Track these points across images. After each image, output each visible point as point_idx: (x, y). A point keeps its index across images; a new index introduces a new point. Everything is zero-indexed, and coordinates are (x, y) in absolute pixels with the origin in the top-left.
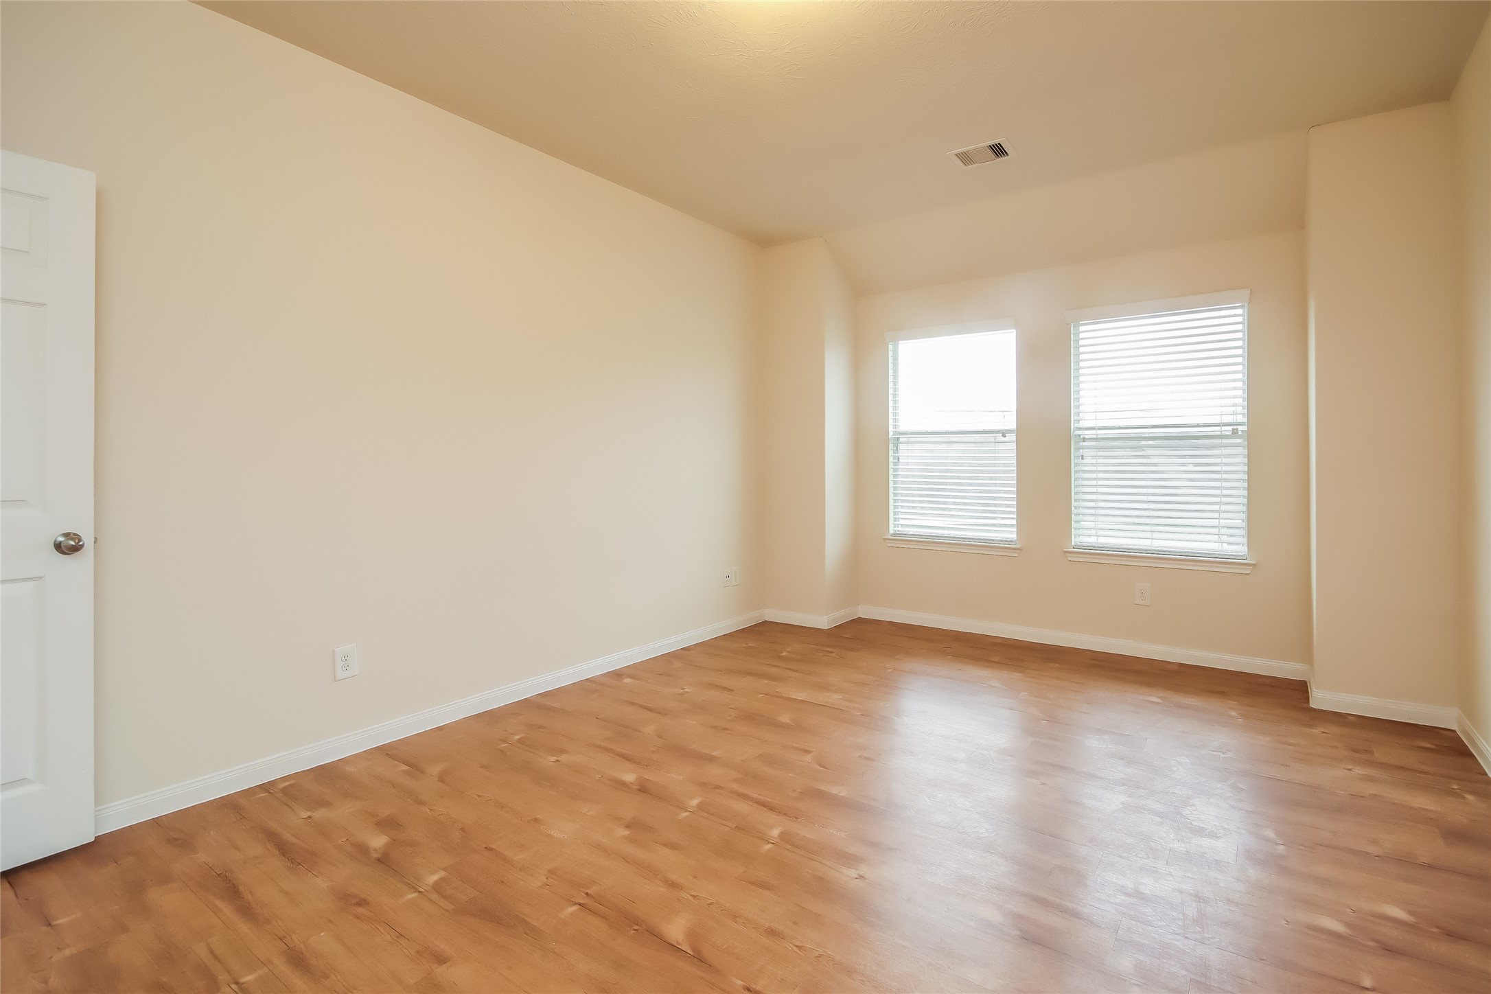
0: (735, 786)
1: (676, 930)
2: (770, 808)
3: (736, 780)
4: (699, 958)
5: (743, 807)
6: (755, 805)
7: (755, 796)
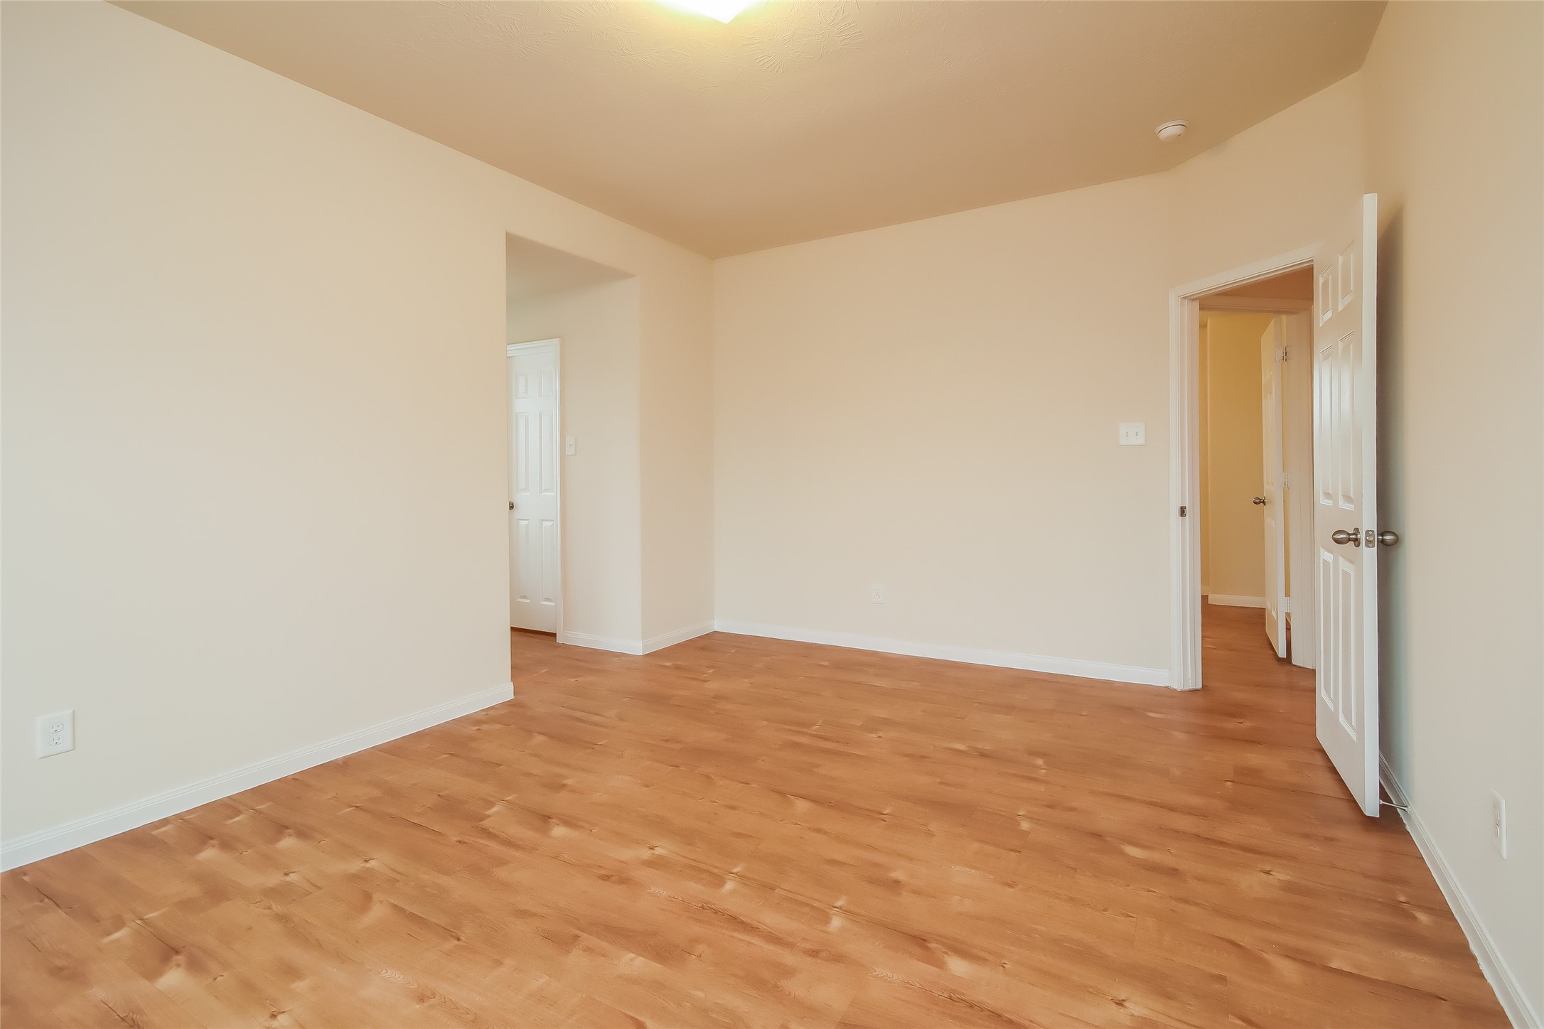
0: (789, 958)
1: (802, 806)
2: (735, 921)
3: (788, 972)
4: (782, 794)
5: (772, 919)
6: (755, 924)
7: (757, 941)
